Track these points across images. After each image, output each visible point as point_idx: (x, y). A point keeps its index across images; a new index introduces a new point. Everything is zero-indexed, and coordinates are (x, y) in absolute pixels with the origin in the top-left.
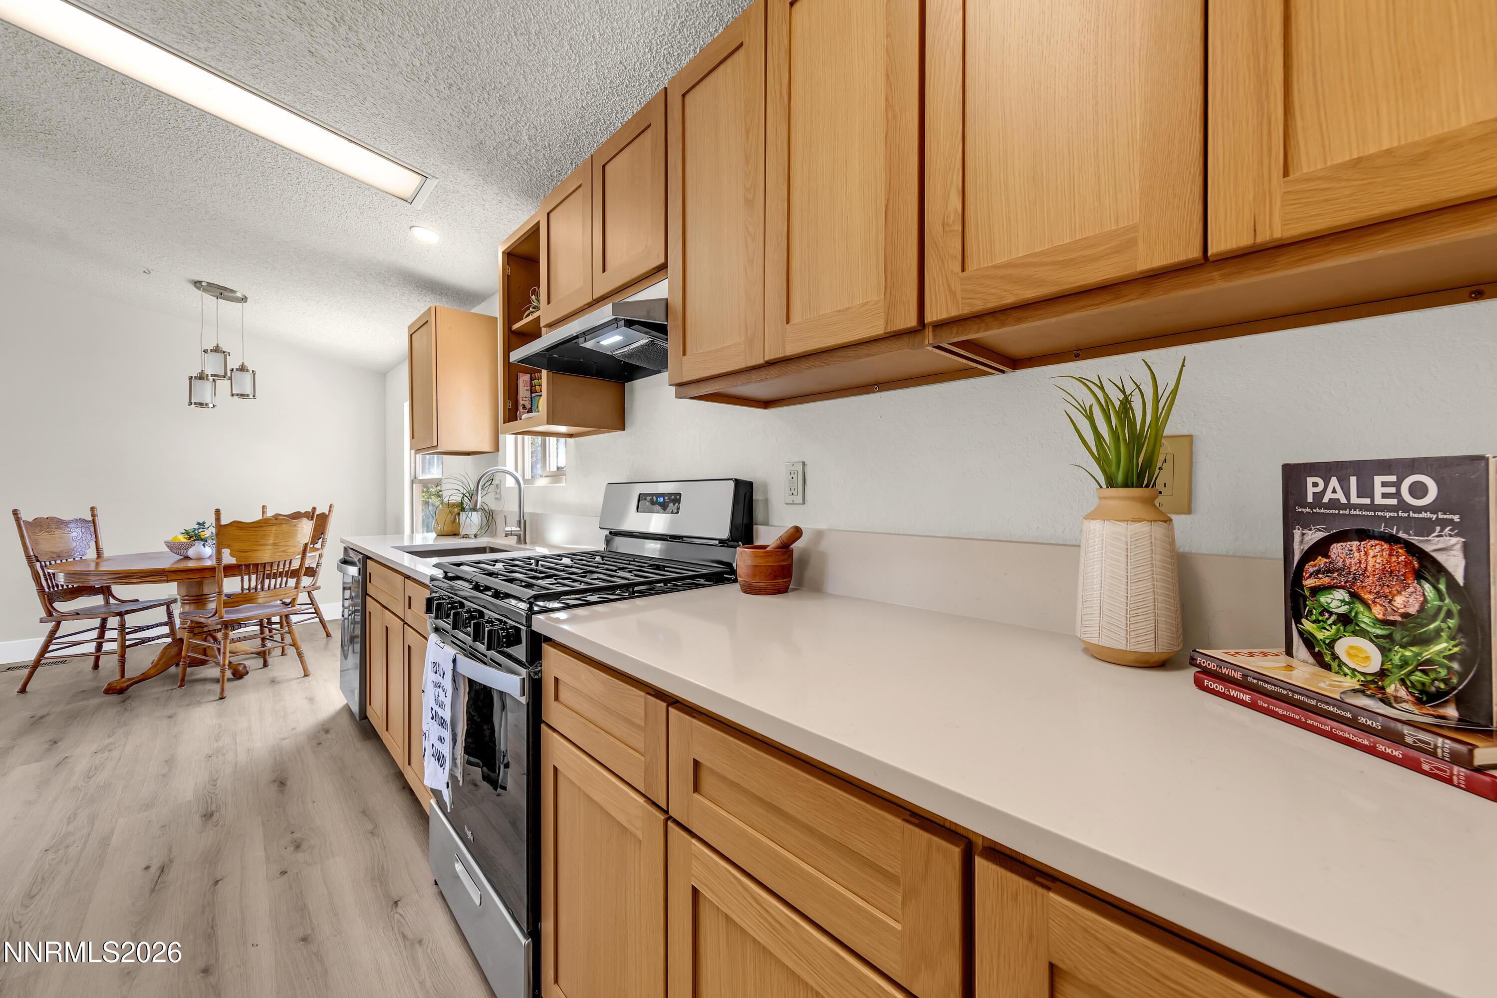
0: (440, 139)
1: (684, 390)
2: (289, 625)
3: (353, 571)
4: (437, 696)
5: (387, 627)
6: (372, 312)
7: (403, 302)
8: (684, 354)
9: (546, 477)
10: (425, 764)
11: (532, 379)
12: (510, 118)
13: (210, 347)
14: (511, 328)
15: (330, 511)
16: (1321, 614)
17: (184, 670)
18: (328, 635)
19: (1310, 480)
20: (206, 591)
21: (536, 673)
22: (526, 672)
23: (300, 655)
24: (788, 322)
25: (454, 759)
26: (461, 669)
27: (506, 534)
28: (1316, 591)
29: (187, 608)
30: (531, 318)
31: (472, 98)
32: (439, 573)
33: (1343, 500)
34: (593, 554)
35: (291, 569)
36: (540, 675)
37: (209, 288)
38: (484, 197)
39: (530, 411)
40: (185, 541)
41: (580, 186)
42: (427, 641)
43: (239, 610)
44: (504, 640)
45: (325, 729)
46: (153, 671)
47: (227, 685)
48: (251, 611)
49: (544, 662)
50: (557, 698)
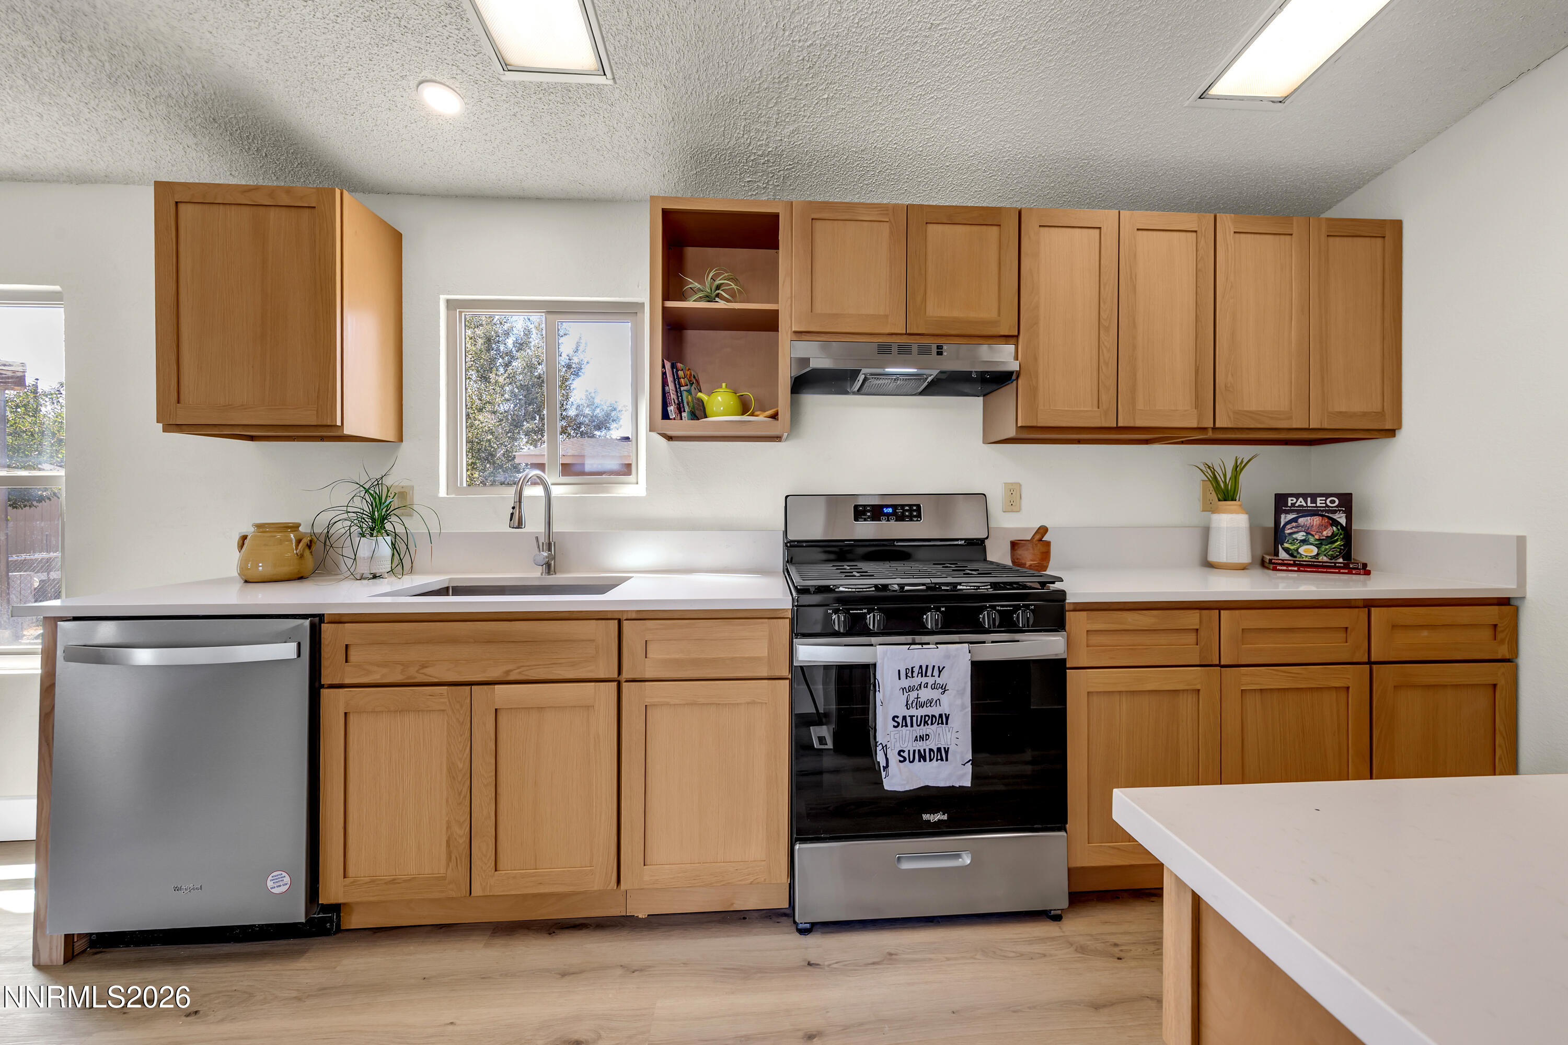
14: (664, 304)
16: (1293, 541)
19: (1290, 499)
28: (1290, 534)
33: (1305, 505)
41: (883, 222)
49: (1069, 625)
50: (1089, 645)
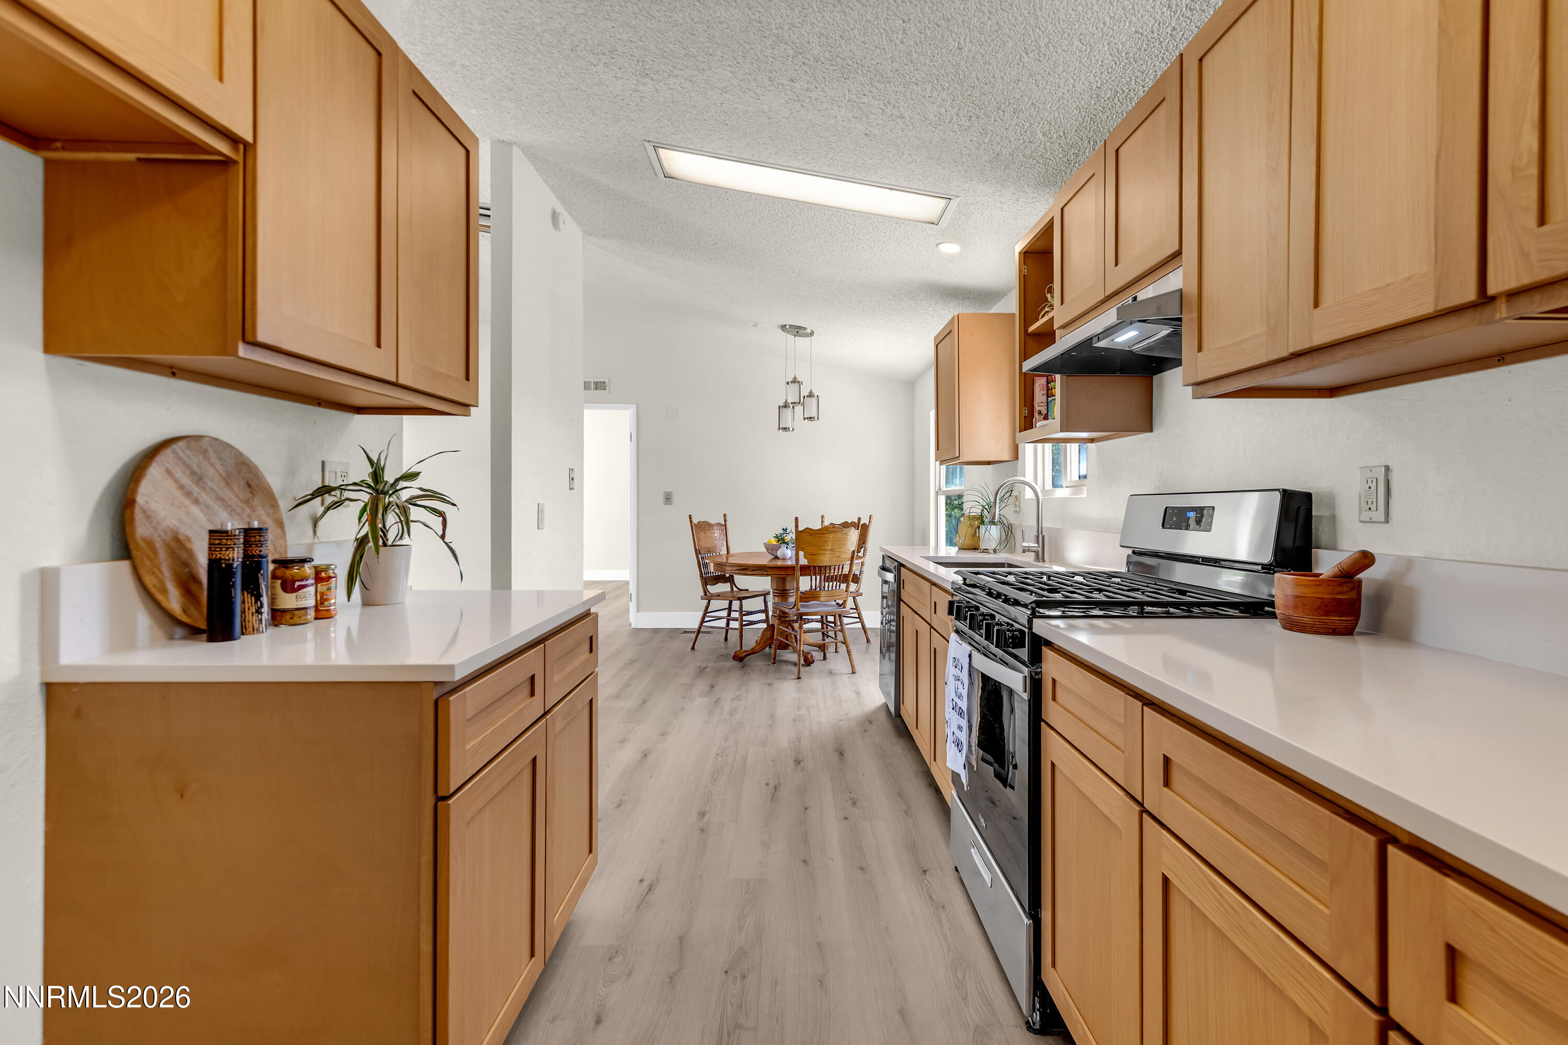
0: (962, 163)
1: (1200, 389)
2: (841, 625)
3: (890, 577)
4: (956, 688)
5: (917, 631)
6: (904, 327)
7: (930, 313)
8: (1200, 349)
9: (1066, 487)
10: (948, 749)
11: (1048, 383)
12: (1025, 123)
13: (790, 380)
14: (1027, 331)
15: (869, 522)
17: (775, 651)
18: (868, 641)
20: (788, 588)
21: (1037, 673)
22: (1028, 670)
23: (849, 652)
24: (1316, 304)
25: (970, 746)
26: (975, 664)
27: (1023, 550)
29: (776, 599)
30: (1046, 318)
31: (989, 120)
32: (959, 579)
34: (1110, 575)
35: (843, 573)
36: (1040, 675)
37: (791, 330)
38: (1002, 200)
39: (1046, 418)
40: (775, 543)
41: (1094, 175)
42: (948, 643)
43: (808, 605)
44: (1010, 641)
45: (868, 720)
46: (757, 648)
47: (802, 669)
48: (817, 608)
49: (1043, 665)
50: (1054, 699)
